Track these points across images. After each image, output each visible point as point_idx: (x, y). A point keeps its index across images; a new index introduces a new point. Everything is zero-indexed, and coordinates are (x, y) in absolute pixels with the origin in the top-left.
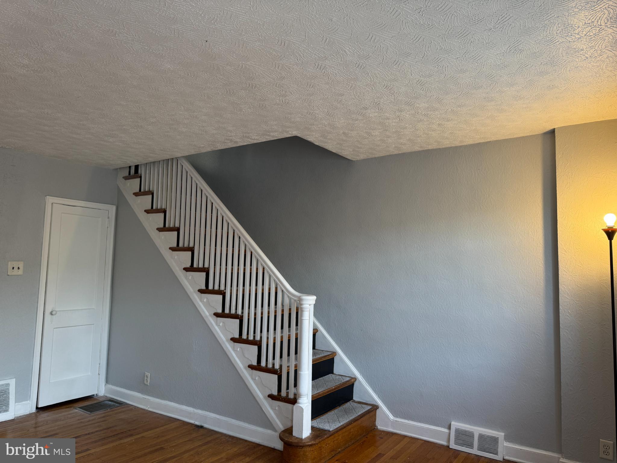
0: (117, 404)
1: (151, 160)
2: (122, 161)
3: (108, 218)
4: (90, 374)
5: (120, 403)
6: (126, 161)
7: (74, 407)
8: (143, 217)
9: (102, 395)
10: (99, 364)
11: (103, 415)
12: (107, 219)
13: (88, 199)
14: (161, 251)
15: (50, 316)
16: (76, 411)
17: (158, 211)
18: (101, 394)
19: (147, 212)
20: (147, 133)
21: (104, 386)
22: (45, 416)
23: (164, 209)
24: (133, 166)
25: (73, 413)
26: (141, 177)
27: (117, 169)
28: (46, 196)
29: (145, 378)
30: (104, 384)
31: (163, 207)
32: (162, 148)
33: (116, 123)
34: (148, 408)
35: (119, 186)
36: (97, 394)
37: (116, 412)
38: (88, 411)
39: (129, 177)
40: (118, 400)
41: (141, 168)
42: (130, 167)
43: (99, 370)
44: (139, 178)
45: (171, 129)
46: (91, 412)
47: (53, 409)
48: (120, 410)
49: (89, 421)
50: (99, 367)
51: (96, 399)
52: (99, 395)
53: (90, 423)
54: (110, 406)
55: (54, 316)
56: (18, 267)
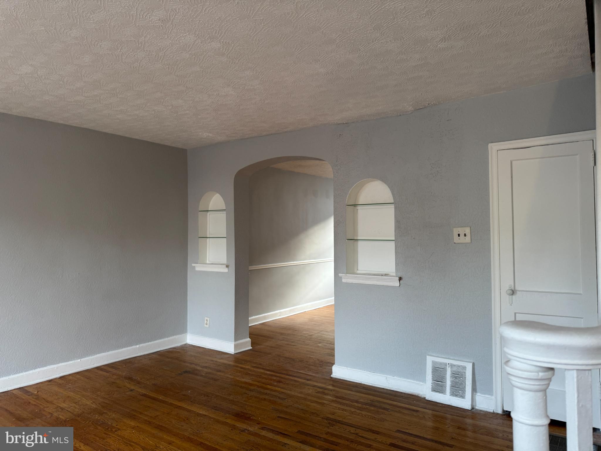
28: (489, 144)
55: (513, 297)
56: (465, 234)
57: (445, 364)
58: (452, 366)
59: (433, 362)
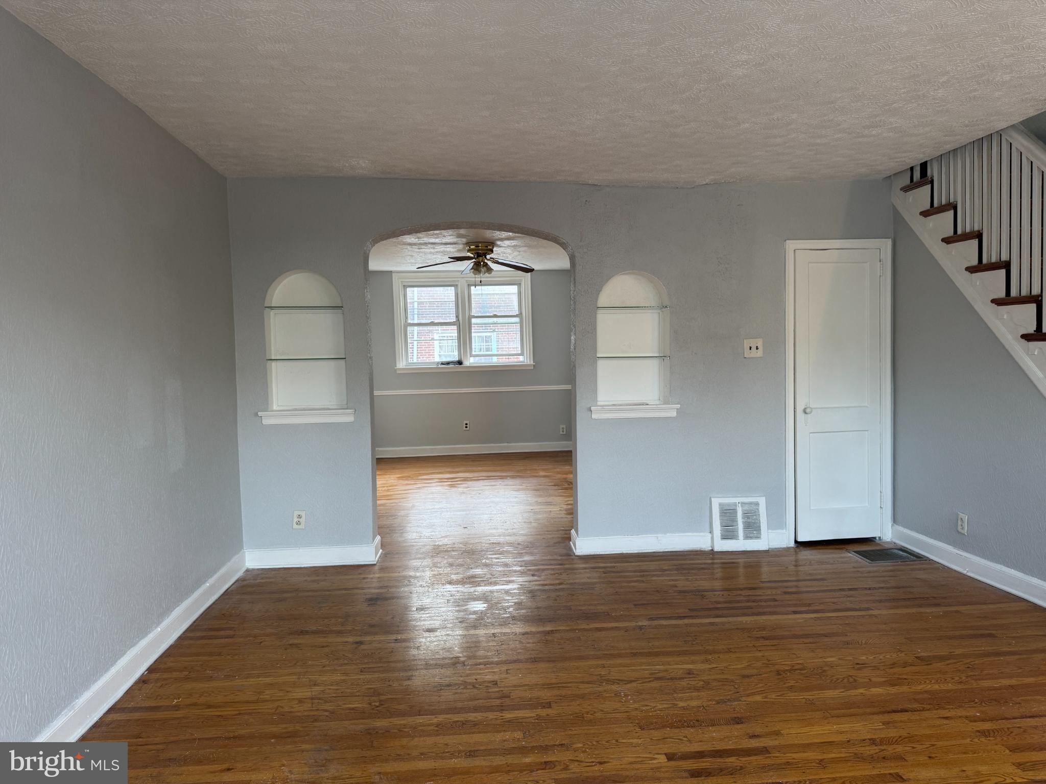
0: (912, 557)
1: (949, 147)
2: (897, 162)
3: (880, 261)
4: (867, 505)
5: (918, 557)
6: (904, 159)
7: (846, 549)
8: (939, 251)
9: (888, 540)
10: (881, 492)
11: (891, 568)
12: (879, 263)
13: (847, 235)
14: (976, 307)
15: (803, 415)
16: (850, 556)
17: (966, 237)
18: (886, 539)
19: (947, 241)
20: (935, 103)
21: (890, 527)
22: (806, 554)
23: (979, 231)
24: (917, 165)
25: (847, 557)
26: (932, 182)
27: (891, 176)
28: (785, 241)
29: (960, 523)
30: (890, 524)
31: (976, 228)
32: (967, 122)
33: (880, 103)
34: (968, 572)
35: (895, 204)
36: (880, 538)
37: (911, 567)
38: (868, 559)
39: (912, 186)
40: (915, 552)
41: (931, 166)
42: (912, 169)
43: (881, 501)
44: (928, 184)
45: (980, 84)
46: (872, 561)
47: (817, 547)
48: (917, 567)
49: (869, 572)
50: (881, 496)
51: (879, 545)
52: (884, 539)
53: (872, 574)
54: (901, 557)
55: (809, 415)
56: (757, 347)
57: (735, 504)
58: (743, 504)
59: (720, 505)
